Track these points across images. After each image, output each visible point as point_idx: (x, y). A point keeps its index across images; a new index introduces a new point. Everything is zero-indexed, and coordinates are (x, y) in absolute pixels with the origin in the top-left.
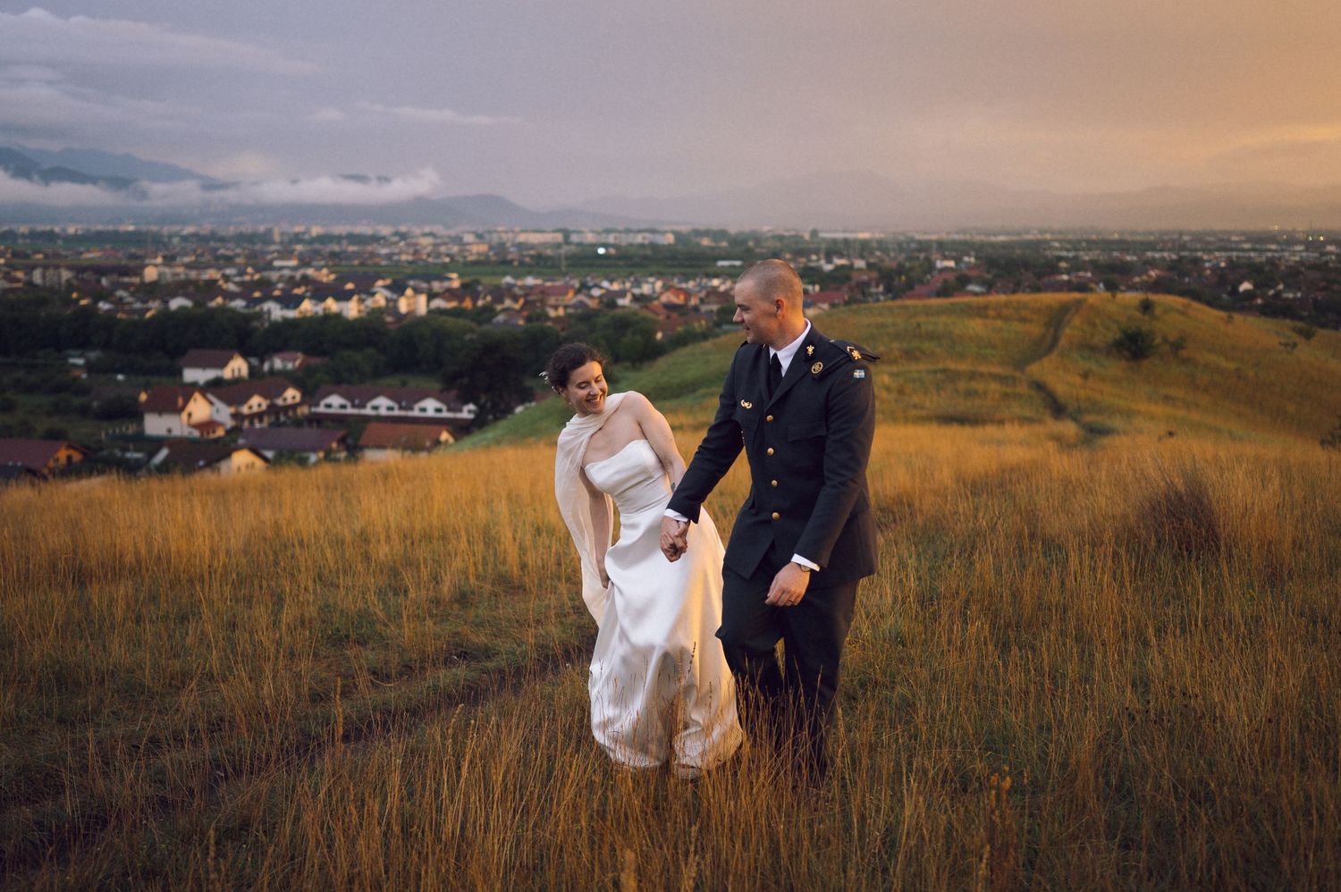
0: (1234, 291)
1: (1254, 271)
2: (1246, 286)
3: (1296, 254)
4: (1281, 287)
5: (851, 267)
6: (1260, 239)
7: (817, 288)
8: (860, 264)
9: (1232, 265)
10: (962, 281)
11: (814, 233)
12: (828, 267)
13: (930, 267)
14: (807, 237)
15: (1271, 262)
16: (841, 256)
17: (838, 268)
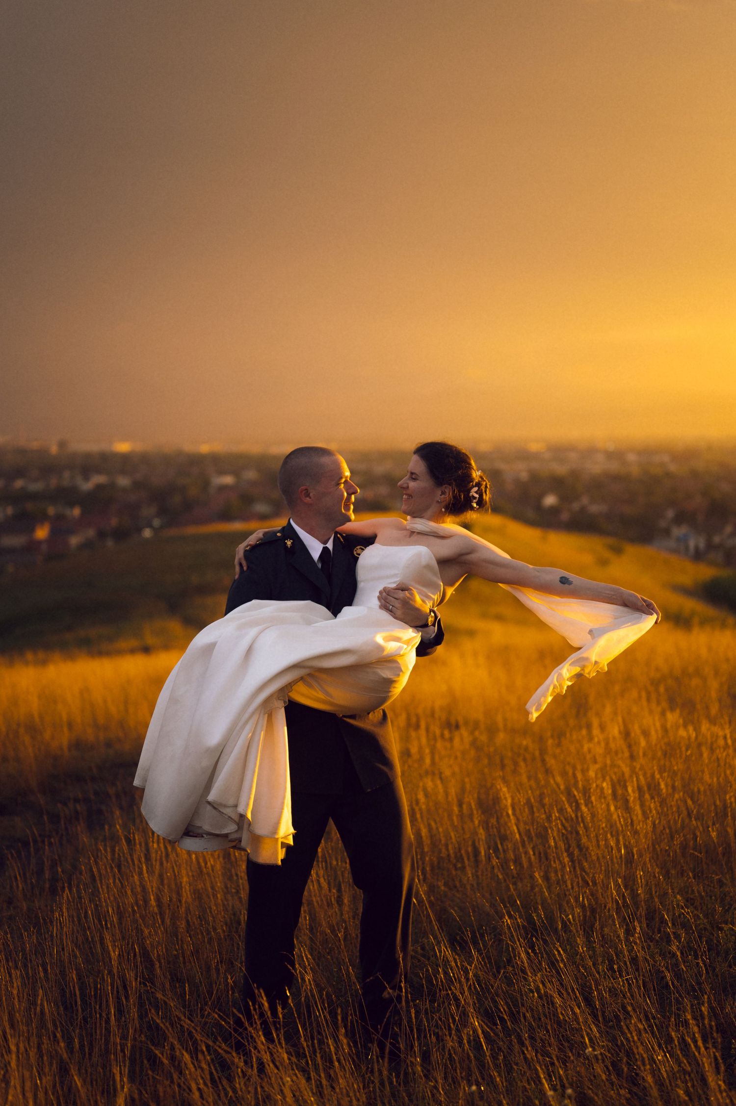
0: (539, 507)
1: (557, 484)
2: (550, 500)
3: (597, 467)
4: (585, 500)
5: (112, 486)
6: (559, 451)
7: (76, 512)
8: (123, 481)
9: (535, 478)
10: (247, 499)
11: (62, 445)
12: (87, 486)
13: (206, 484)
14: (54, 449)
15: (575, 474)
16: (99, 471)
17: (99, 487)
